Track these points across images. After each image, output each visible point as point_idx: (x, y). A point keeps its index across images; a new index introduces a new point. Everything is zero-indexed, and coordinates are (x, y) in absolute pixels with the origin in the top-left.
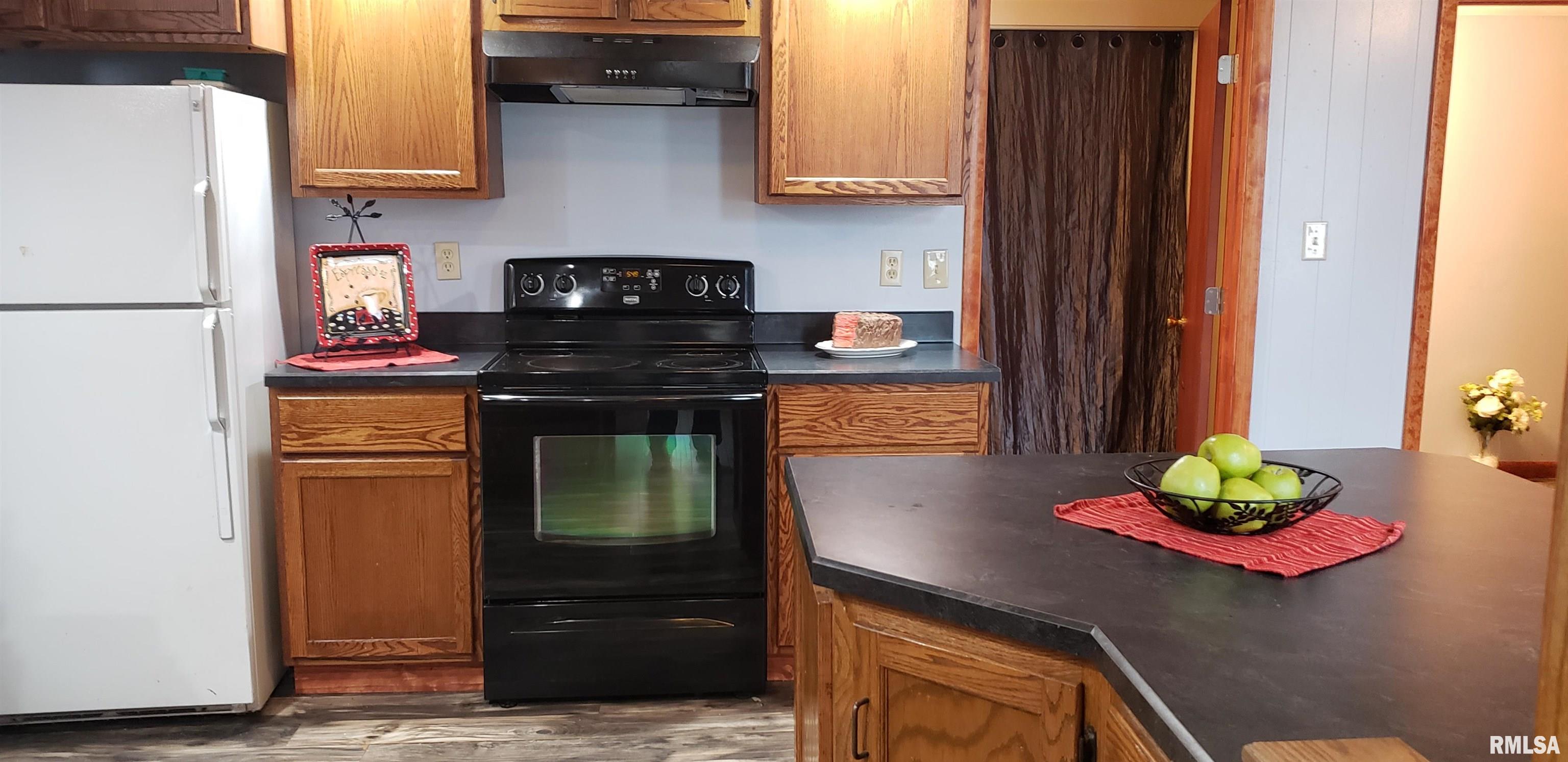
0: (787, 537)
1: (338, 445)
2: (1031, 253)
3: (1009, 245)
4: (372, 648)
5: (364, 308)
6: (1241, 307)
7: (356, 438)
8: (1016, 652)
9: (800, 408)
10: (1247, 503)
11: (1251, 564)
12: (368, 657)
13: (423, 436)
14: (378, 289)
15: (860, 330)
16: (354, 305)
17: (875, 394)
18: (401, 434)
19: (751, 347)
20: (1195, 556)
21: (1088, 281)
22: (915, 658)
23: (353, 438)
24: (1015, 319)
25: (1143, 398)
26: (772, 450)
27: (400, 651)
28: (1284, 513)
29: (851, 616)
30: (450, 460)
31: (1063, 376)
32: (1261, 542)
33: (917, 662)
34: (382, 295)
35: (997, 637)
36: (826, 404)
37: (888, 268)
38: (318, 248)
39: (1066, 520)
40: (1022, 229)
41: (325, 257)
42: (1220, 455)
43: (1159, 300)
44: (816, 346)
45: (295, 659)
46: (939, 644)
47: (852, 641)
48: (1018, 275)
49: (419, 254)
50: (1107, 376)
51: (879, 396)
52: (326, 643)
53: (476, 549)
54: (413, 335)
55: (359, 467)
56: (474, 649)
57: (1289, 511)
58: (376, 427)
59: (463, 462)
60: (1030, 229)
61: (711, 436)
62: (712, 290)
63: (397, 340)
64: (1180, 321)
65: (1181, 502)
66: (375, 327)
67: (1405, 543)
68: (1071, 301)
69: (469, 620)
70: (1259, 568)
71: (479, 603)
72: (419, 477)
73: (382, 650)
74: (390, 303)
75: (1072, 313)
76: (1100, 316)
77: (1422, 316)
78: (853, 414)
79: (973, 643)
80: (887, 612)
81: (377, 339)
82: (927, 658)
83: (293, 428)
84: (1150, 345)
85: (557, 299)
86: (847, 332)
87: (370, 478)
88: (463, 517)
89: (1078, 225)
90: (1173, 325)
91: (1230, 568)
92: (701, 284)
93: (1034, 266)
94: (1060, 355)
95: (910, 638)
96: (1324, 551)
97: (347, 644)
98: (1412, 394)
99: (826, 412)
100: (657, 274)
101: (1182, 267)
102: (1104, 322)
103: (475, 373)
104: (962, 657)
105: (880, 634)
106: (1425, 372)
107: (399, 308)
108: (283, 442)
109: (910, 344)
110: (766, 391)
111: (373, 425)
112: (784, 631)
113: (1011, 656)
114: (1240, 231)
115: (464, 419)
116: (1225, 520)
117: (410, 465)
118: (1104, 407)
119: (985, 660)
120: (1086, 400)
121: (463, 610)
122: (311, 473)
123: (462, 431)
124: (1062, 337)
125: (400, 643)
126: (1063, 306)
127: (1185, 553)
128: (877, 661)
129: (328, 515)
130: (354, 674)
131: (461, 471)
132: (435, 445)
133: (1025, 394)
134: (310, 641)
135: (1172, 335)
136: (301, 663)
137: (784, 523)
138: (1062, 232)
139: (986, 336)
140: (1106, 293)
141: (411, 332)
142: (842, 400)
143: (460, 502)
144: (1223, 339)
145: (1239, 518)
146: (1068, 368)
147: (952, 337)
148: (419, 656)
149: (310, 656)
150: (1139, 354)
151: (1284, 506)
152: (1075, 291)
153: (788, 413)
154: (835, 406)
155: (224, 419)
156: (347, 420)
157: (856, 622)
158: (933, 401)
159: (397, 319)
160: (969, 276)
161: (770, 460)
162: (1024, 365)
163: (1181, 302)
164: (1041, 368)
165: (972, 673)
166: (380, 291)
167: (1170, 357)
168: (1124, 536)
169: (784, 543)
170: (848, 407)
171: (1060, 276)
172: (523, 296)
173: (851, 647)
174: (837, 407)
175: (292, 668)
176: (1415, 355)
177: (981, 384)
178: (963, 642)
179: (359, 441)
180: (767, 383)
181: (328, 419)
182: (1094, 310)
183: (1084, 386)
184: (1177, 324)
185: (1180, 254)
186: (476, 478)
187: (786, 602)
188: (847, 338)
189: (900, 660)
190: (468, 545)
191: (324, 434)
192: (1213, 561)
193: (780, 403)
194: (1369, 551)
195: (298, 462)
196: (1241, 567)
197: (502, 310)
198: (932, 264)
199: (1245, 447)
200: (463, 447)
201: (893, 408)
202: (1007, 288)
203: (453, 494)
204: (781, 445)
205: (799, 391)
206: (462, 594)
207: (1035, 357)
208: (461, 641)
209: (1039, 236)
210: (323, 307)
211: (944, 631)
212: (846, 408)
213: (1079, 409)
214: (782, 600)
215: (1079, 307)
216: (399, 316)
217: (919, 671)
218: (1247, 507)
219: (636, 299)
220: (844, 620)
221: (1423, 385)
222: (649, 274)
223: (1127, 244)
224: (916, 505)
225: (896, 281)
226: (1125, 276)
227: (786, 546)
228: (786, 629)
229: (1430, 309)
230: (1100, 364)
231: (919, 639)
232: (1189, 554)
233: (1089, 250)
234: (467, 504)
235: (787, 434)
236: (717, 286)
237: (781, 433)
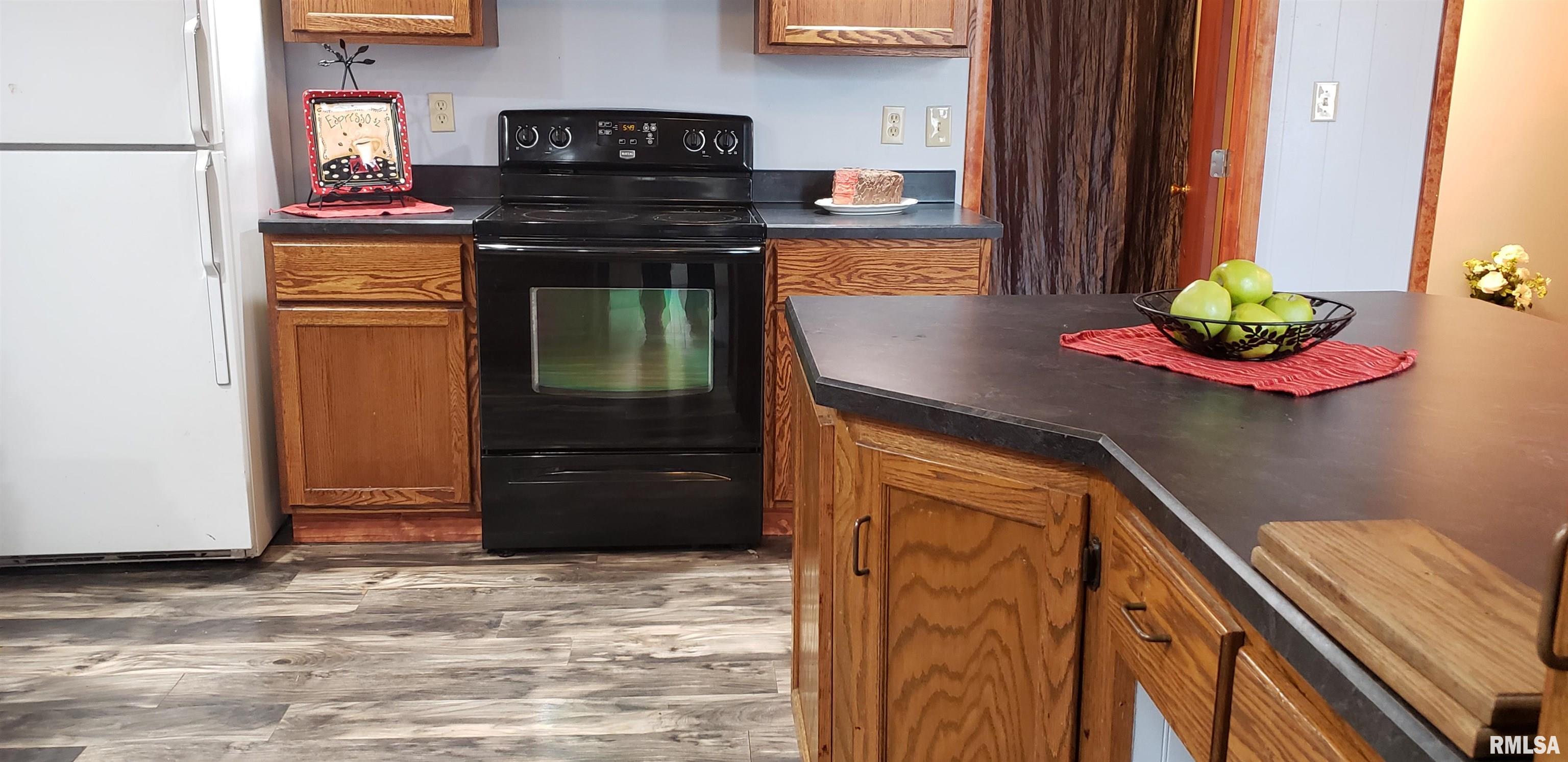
0: (784, 393)
1: (333, 293)
2: (1034, 118)
3: (1013, 110)
4: (370, 497)
5: (358, 156)
6: (1248, 169)
7: (352, 286)
8: (1020, 465)
9: (798, 263)
10: (1259, 326)
11: (1261, 385)
12: (365, 506)
13: (419, 286)
14: (372, 138)
15: (860, 186)
16: (348, 153)
17: (875, 250)
18: (397, 282)
19: (749, 205)
20: (1205, 378)
21: (1092, 148)
22: (917, 474)
23: (349, 286)
24: (1017, 188)
25: (1143, 269)
26: (770, 305)
27: (398, 500)
28: (1297, 336)
29: (854, 437)
30: (446, 310)
31: (1063, 246)
32: (1271, 367)
33: (921, 479)
34: (376, 144)
35: (1002, 451)
36: (825, 259)
37: (889, 125)
38: (312, 93)
39: (1072, 348)
40: (1026, 94)
41: (319, 103)
42: (1231, 281)
43: (1162, 169)
44: (816, 203)
45: (293, 507)
46: (942, 460)
47: (854, 461)
48: (1020, 142)
49: (412, 106)
50: (1109, 245)
51: (880, 252)
52: (324, 492)
53: (474, 402)
54: (408, 185)
55: (355, 315)
56: (472, 499)
57: (1301, 334)
58: (371, 276)
59: (459, 312)
60: (1034, 93)
61: (708, 290)
62: (710, 146)
63: (392, 190)
64: (1183, 189)
65: (1192, 327)
66: (369, 176)
67: (1417, 369)
68: (1074, 169)
69: (467, 471)
70: (1270, 388)
71: (477, 454)
72: (416, 327)
73: (380, 499)
74: (384, 152)
75: (1074, 182)
76: (1103, 185)
77: (1431, 180)
78: (853, 269)
79: (977, 458)
80: (890, 430)
81: (371, 188)
82: (930, 474)
83: (289, 275)
84: (1153, 214)
85: (553, 152)
86: (848, 189)
87: (366, 326)
88: (460, 368)
89: (1082, 90)
90: (1176, 193)
91: (1240, 389)
92: (699, 139)
93: (1037, 132)
94: (1061, 225)
95: (915, 455)
96: (1335, 375)
97: (345, 492)
98: (1417, 259)
99: (825, 268)
100: (654, 128)
101: (1187, 135)
102: (1106, 190)
103: (471, 222)
104: (965, 472)
105: (883, 452)
106: (1432, 238)
107: (393, 159)
108: (278, 289)
109: (911, 201)
110: (764, 245)
111: (369, 273)
112: (780, 486)
113: (1016, 469)
114: (1249, 91)
115: (459, 269)
116: (1235, 344)
117: (407, 315)
118: (1103, 279)
119: (989, 474)
120: (1086, 272)
121: (460, 460)
122: (307, 321)
123: (458, 282)
124: (1063, 206)
125: (398, 492)
126: (1066, 173)
127: (1193, 376)
128: (879, 479)
129: (325, 364)
130: (352, 524)
131: (457, 322)
132: (431, 294)
133: (1025, 265)
134: (309, 489)
135: (1175, 204)
136: (299, 511)
137: (781, 379)
138: (1066, 97)
139: (987, 203)
140: (1110, 161)
141: (405, 183)
142: (841, 255)
143: (457, 352)
144: (1228, 203)
145: (1249, 342)
146: (1069, 239)
147: (954, 198)
148: (418, 505)
149: (309, 504)
150: (1140, 223)
151: (1296, 329)
152: (1079, 158)
153: (787, 269)
154: (834, 261)
155: (219, 264)
156: (343, 268)
157: (859, 442)
158: (934, 257)
159: (392, 168)
160: (972, 134)
161: (767, 316)
162: (1024, 236)
163: (1186, 170)
164: (1042, 237)
165: (976, 488)
166: (374, 140)
167: (1171, 227)
168: (1132, 361)
169: (781, 399)
170: (847, 263)
171: (1063, 143)
172: (517, 148)
173: (853, 467)
174: (837, 263)
175: (290, 516)
176: (1422, 220)
177: (983, 241)
178: (967, 458)
179: (355, 289)
180: (766, 238)
181: (323, 266)
182: (1097, 177)
183: (1084, 256)
184: (1180, 191)
185: (1185, 122)
186: (472, 329)
187: (782, 459)
188: (846, 195)
189: (902, 477)
190: (465, 396)
191: (319, 282)
192: (1223, 383)
193: (779, 257)
194: (1381, 375)
195: (294, 309)
196: (1251, 387)
197: (498, 165)
198: (934, 123)
199: (1258, 272)
200: (459, 297)
201: (893, 264)
202: (1009, 155)
203: (450, 344)
204: (779, 300)
205: (798, 246)
206: (459, 444)
207: (1036, 227)
208: (459, 491)
209: (1043, 102)
210: (316, 154)
211: (948, 447)
212: (844, 264)
213: (1079, 280)
214: (778, 455)
215: (1081, 175)
216: (394, 165)
217: (921, 488)
218: (1259, 329)
219: (632, 154)
220: (847, 441)
221: (1430, 251)
222: (646, 128)
223: (1133, 110)
224: (919, 336)
225: (898, 139)
226: (1129, 143)
227: (782, 402)
228: (782, 484)
229: (1440, 173)
230: (1101, 234)
231: (921, 456)
232: (1197, 377)
233: (1094, 116)
234: (464, 355)
235: (785, 290)
236: (715, 141)
237: (780, 288)
